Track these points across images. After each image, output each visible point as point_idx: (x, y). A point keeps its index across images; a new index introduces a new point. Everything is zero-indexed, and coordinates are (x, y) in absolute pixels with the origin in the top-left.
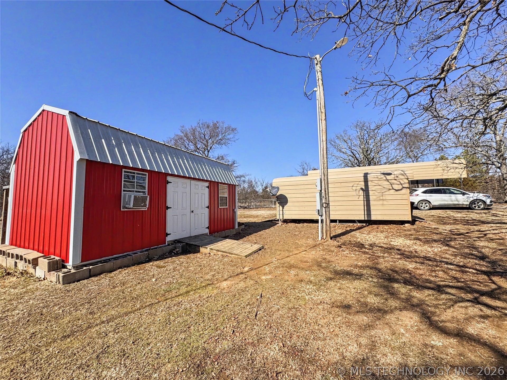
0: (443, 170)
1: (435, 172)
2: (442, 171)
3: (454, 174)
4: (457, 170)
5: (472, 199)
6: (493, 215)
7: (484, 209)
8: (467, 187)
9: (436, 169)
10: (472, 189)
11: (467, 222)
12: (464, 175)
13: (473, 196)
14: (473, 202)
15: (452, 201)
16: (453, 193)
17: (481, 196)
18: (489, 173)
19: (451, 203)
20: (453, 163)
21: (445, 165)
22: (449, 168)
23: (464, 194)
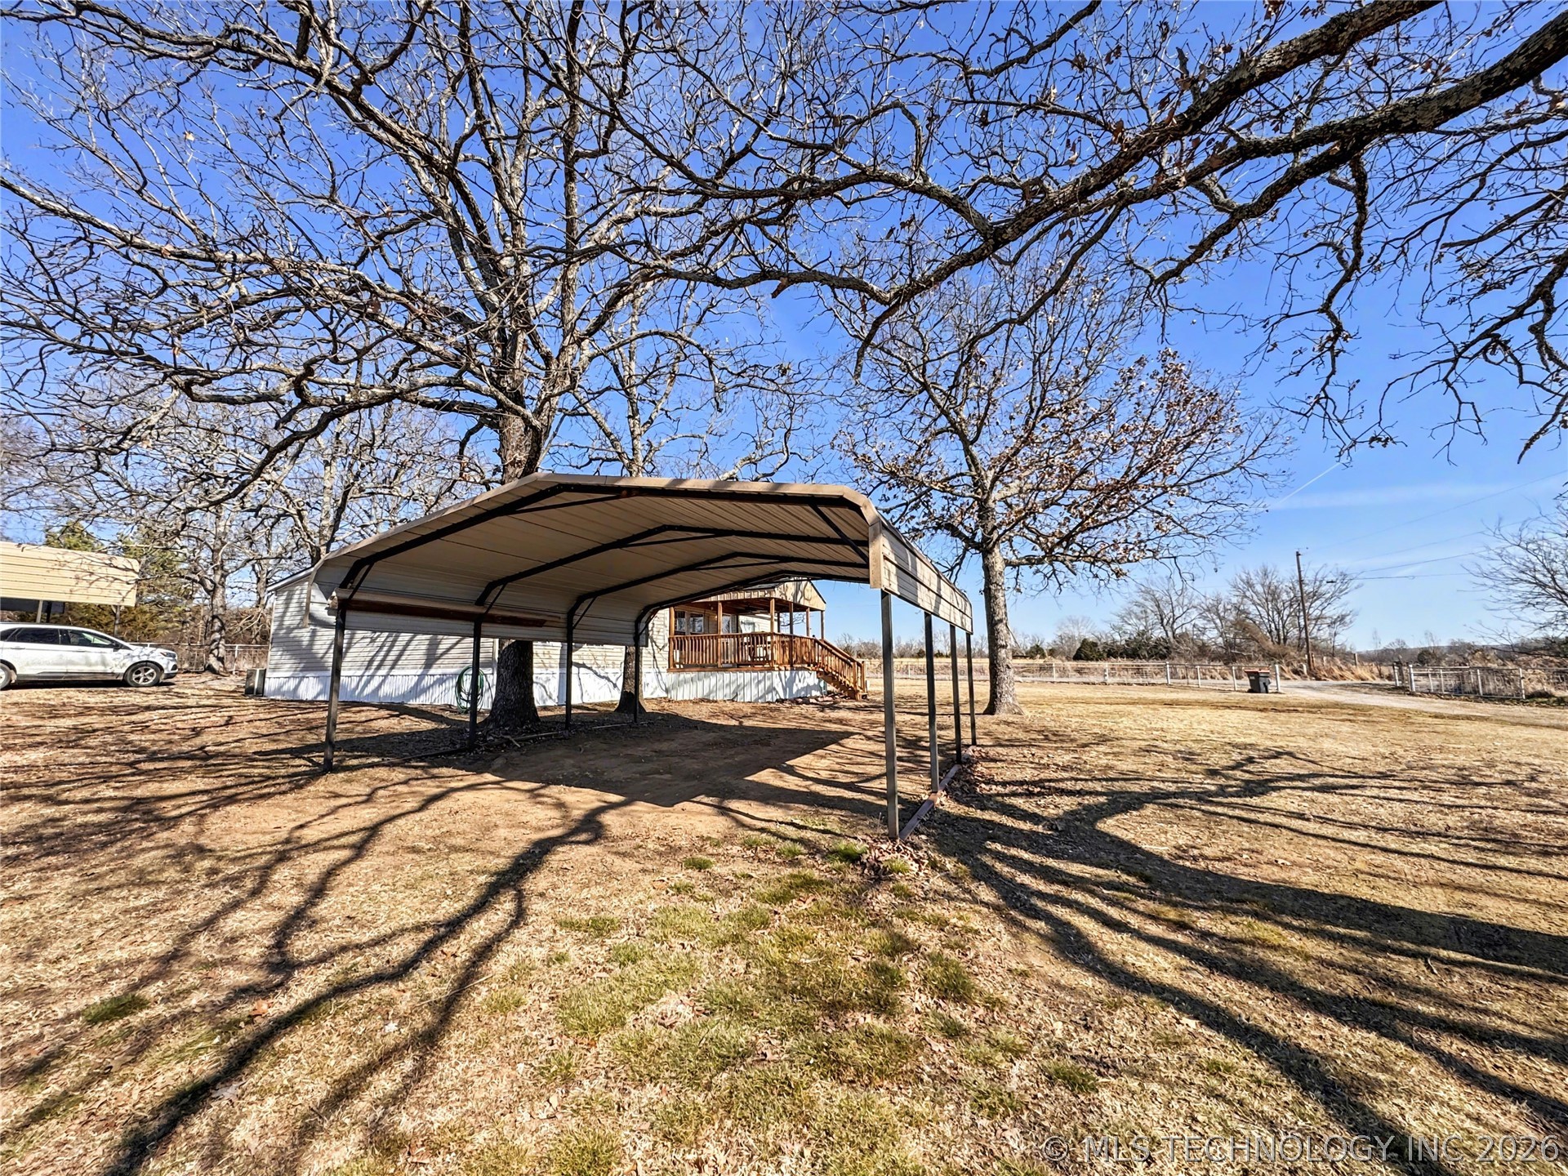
0: (77, 578)
1: (49, 580)
2: (74, 582)
3: (106, 593)
4: (116, 585)
5: (136, 660)
6: (178, 695)
7: (157, 684)
8: (130, 629)
9: (55, 573)
10: (144, 636)
11: (114, 710)
12: (131, 601)
13: (141, 652)
14: (135, 668)
15: (90, 665)
16: (88, 643)
17: (158, 656)
18: (192, 598)
19: (86, 669)
20: (110, 565)
21: (85, 567)
22: (94, 578)
23: (117, 647)
